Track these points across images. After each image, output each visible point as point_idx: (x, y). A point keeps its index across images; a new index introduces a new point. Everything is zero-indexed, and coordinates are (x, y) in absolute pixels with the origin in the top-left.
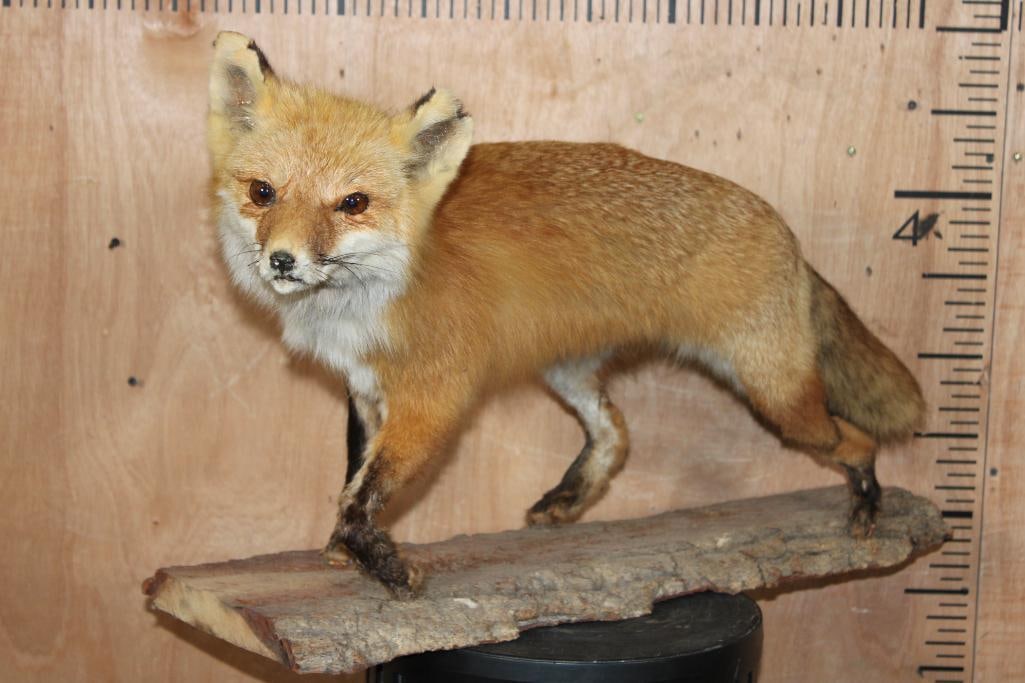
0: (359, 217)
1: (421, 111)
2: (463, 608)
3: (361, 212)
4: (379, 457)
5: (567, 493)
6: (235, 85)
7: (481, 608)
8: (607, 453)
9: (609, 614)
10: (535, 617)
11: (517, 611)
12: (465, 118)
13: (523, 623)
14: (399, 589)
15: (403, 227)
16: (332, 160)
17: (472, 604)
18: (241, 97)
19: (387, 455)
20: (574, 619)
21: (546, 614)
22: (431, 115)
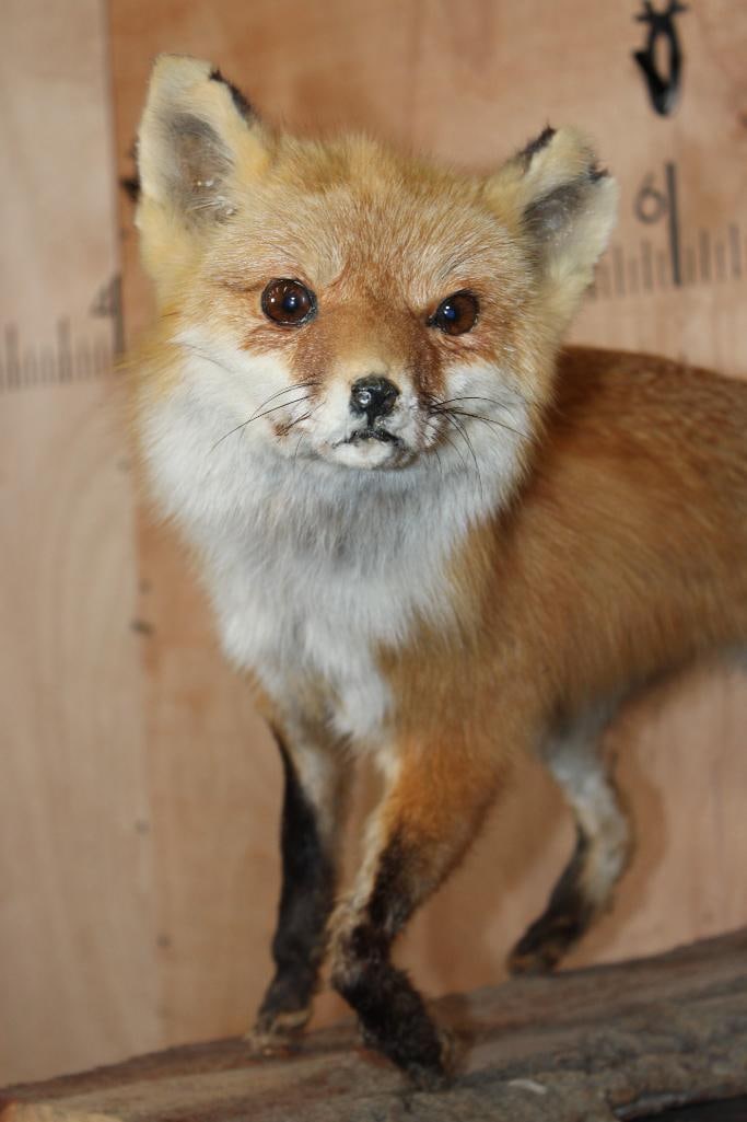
0: (467, 339)
1: (537, 161)
2: (529, 1095)
3: (467, 330)
4: (395, 839)
5: (563, 921)
6: (185, 153)
7: (552, 1093)
8: (611, 854)
9: (728, 1085)
10: (635, 1100)
11: (608, 1092)
12: (603, 179)
13: (620, 1112)
14: (423, 1072)
15: (528, 364)
16: (416, 232)
17: (539, 1089)
18: (196, 173)
19: (410, 837)
20: (682, 1099)
21: (647, 1093)
22: (550, 168)
